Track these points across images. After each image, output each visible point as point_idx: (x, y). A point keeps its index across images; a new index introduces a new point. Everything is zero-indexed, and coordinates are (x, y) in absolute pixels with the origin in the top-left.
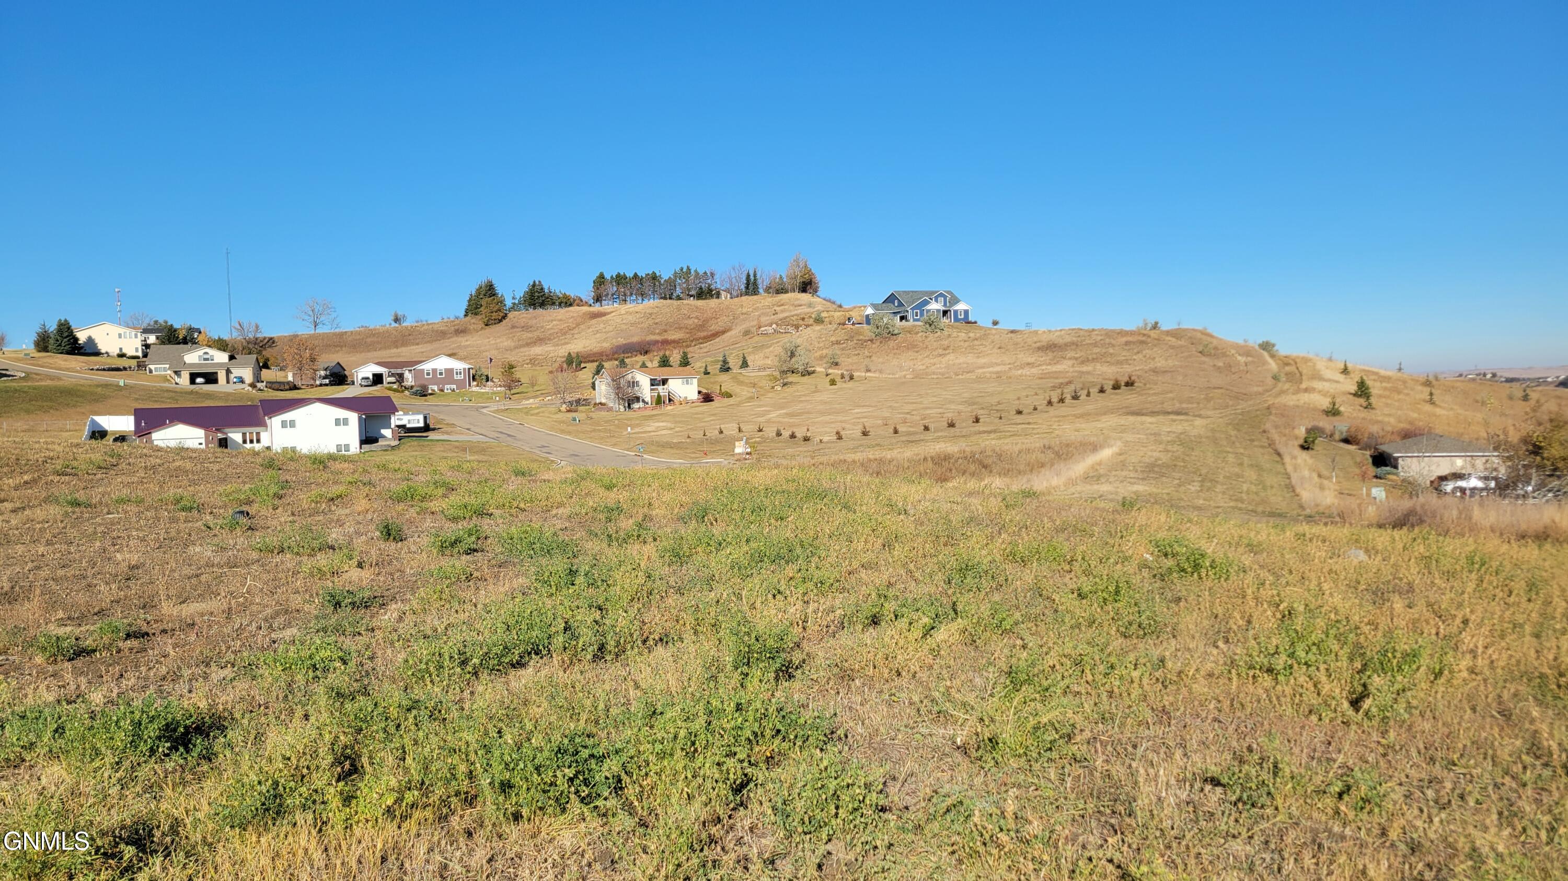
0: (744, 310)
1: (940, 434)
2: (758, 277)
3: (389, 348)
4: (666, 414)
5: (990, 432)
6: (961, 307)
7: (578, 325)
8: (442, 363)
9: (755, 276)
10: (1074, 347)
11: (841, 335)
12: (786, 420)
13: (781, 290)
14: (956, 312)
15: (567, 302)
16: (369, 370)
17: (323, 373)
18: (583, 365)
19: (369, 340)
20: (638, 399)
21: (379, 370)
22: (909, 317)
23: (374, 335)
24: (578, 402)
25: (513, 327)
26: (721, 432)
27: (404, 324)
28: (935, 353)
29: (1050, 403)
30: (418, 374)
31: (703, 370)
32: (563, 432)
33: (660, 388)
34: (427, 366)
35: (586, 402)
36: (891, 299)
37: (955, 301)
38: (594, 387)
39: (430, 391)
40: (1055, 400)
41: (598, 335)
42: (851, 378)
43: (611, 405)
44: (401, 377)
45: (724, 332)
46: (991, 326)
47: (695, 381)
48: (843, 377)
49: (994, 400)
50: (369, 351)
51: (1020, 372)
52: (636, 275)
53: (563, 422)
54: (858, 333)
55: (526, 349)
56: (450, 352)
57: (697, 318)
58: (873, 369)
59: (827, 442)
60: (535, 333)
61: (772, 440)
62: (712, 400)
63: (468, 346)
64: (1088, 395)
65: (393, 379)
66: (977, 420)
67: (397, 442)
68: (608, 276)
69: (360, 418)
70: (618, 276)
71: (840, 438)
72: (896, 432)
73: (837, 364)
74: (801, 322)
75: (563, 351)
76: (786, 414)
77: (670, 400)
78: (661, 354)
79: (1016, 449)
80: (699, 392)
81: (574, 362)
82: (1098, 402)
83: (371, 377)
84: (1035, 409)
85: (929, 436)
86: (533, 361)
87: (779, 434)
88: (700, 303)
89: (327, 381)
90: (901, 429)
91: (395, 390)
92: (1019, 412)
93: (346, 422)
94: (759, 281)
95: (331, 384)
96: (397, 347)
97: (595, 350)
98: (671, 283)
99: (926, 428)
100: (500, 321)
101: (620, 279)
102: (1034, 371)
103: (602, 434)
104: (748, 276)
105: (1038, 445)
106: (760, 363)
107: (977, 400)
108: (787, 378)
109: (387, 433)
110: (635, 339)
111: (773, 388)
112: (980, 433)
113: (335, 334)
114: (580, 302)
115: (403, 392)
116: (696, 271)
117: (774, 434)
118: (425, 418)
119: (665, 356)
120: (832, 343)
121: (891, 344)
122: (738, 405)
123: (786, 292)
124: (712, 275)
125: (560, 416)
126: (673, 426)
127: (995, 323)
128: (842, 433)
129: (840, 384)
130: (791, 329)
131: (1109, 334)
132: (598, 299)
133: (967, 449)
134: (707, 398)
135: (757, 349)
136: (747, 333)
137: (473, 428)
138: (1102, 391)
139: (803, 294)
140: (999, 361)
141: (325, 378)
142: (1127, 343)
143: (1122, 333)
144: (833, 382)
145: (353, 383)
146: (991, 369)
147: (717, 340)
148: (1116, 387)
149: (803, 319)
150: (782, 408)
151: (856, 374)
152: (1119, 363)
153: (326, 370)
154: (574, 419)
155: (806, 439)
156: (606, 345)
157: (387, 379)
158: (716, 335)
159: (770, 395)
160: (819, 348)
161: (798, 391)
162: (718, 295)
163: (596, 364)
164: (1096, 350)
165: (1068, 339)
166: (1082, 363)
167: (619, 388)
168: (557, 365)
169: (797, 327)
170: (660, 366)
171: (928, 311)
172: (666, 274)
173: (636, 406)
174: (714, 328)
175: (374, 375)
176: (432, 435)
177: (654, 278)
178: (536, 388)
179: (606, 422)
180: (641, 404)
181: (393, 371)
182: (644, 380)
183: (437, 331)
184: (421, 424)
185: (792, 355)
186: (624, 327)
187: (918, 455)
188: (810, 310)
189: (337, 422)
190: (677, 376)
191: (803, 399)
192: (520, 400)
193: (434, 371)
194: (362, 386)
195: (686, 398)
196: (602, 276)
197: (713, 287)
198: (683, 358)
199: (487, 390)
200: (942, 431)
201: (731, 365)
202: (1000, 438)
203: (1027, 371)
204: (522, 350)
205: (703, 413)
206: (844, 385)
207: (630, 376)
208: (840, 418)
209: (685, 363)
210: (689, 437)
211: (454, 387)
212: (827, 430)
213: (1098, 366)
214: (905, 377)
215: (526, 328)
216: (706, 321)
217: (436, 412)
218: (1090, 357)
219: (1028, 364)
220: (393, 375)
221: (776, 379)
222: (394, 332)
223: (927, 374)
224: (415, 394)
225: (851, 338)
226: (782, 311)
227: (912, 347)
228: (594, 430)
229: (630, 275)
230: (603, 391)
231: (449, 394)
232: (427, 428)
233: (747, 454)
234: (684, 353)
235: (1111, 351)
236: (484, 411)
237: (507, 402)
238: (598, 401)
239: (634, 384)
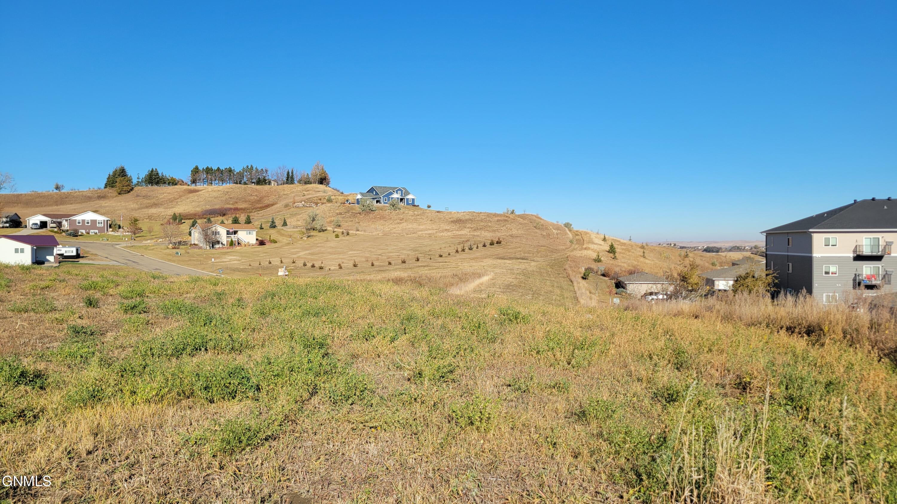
0: (285, 193)
1: (397, 267)
2: (294, 173)
3: (51, 205)
4: (236, 252)
5: (424, 266)
6: (410, 197)
7: (180, 197)
8: (89, 216)
9: (292, 173)
10: (470, 222)
11: (342, 209)
12: (309, 257)
13: (307, 182)
14: (407, 199)
15: (173, 182)
16: (38, 219)
17: (4, 220)
18: (183, 221)
19: (37, 200)
20: (218, 242)
21: (44, 219)
22: (381, 201)
23: (41, 197)
24: (180, 243)
25: (137, 196)
26: (270, 263)
27: (63, 191)
28: (396, 222)
29: (457, 251)
30: (74, 222)
31: (259, 226)
32: (170, 260)
33: (232, 236)
34: (79, 218)
35: (185, 243)
36: (371, 190)
37: (408, 193)
38: (190, 234)
39: (80, 234)
40: (460, 250)
41: (193, 203)
42: (348, 234)
43: (201, 245)
44: (60, 224)
45: (272, 205)
46: (426, 208)
47: (255, 233)
48: (343, 233)
49: (428, 249)
50: (37, 207)
51: (441, 234)
52: (218, 169)
53: (170, 255)
54: (352, 209)
55: (146, 210)
56: (94, 210)
57: (256, 196)
58: (360, 229)
59: (333, 270)
60: (152, 201)
61: (301, 268)
62: (265, 244)
63: (105, 207)
64: (477, 248)
65: (54, 225)
66: (418, 260)
67: (57, 265)
68: (201, 168)
69: (32, 249)
70: (207, 168)
71: (341, 268)
72: (373, 265)
73: (339, 226)
74: (319, 201)
75: (170, 212)
76: (309, 253)
77: (239, 243)
78: (234, 216)
79: (439, 275)
80: (257, 239)
81: (178, 219)
82: (482, 251)
83: (39, 223)
84: (449, 254)
85: (391, 268)
86: (150, 217)
87: (305, 265)
88: (259, 187)
89: (8, 225)
90: (375, 263)
91: (56, 232)
92: (441, 256)
93: (22, 251)
94: (295, 176)
95: (10, 227)
96: (57, 205)
97: (191, 212)
98: (241, 175)
99: (390, 263)
100: (129, 192)
101: (208, 171)
102: (449, 234)
103: (195, 263)
104: (288, 173)
105: (450, 274)
106: (294, 223)
107: (419, 249)
108: (310, 233)
109: (51, 258)
110: (217, 207)
111: (302, 238)
112: (419, 267)
113: (14, 195)
114: (182, 183)
115: (61, 233)
116: (256, 168)
117: (302, 265)
118: (77, 250)
119: (236, 217)
120: (337, 214)
121: (371, 215)
122: (280, 247)
123: (311, 183)
124: (266, 171)
125: (168, 251)
126: (240, 259)
127: (429, 207)
128: (342, 265)
129: (341, 237)
130: (313, 205)
131: (489, 215)
132: (194, 182)
133: (412, 275)
134: (262, 243)
135: (292, 215)
136: (286, 206)
137: (109, 257)
138: (484, 246)
139: (321, 185)
140: (430, 228)
141: (6, 222)
142: (498, 221)
143: (496, 215)
144: (337, 236)
145: (26, 227)
146: (426, 232)
147: (268, 209)
148: (492, 244)
149: (320, 199)
150: (306, 250)
151: (350, 232)
152: (494, 231)
153: (7, 217)
154: (177, 253)
155: (321, 268)
156: (199, 209)
157: (50, 225)
158: (268, 206)
159: (300, 242)
160: (329, 216)
161: (316, 240)
162: (270, 183)
163: (191, 221)
164: (483, 224)
165: (467, 217)
166: (475, 230)
167: (206, 235)
168: (166, 220)
169: (317, 204)
170: (233, 223)
171: (392, 198)
172: (238, 169)
173: (217, 246)
174: (267, 202)
175: (41, 222)
176: (81, 261)
177: (230, 171)
178: (152, 234)
179: (197, 255)
180: (220, 245)
181: (54, 220)
182: (222, 231)
183: (85, 196)
184: (74, 254)
185: (314, 220)
186: (210, 199)
187: (385, 278)
188: (325, 194)
189: (16, 251)
190: (243, 229)
191: (319, 245)
192: (141, 241)
193: (83, 221)
194: (32, 229)
195: (248, 242)
196: (197, 168)
197: (267, 178)
198: (247, 219)
199: (119, 234)
200: (398, 265)
201: (277, 224)
202: (430, 270)
203: (445, 234)
204: (143, 210)
205: (259, 252)
206: (344, 238)
207: (214, 228)
208: (341, 256)
209: (248, 222)
210: (250, 265)
211: (97, 231)
212: (334, 263)
213: (483, 232)
214: (378, 234)
215: (146, 197)
216: (262, 198)
217: (84, 247)
218: (479, 228)
219: (446, 230)
220: (54, 223)
221: (304, 233)
222: (55, 196)
223: (390, 233)
224: (70, 235)
225: (348, 212)
226: (308, 194)
227: (383, 218)
228: (190, 260)
229: (215, 168)
230: (196, 236)
231: (93, 235)
232: (78, 256)
233: (286, 275)
234: (248, 216)
235: (490, 224)
236: (117, 246)
237: (133, 241)
238: (192, 243)
239: (216, 233)
